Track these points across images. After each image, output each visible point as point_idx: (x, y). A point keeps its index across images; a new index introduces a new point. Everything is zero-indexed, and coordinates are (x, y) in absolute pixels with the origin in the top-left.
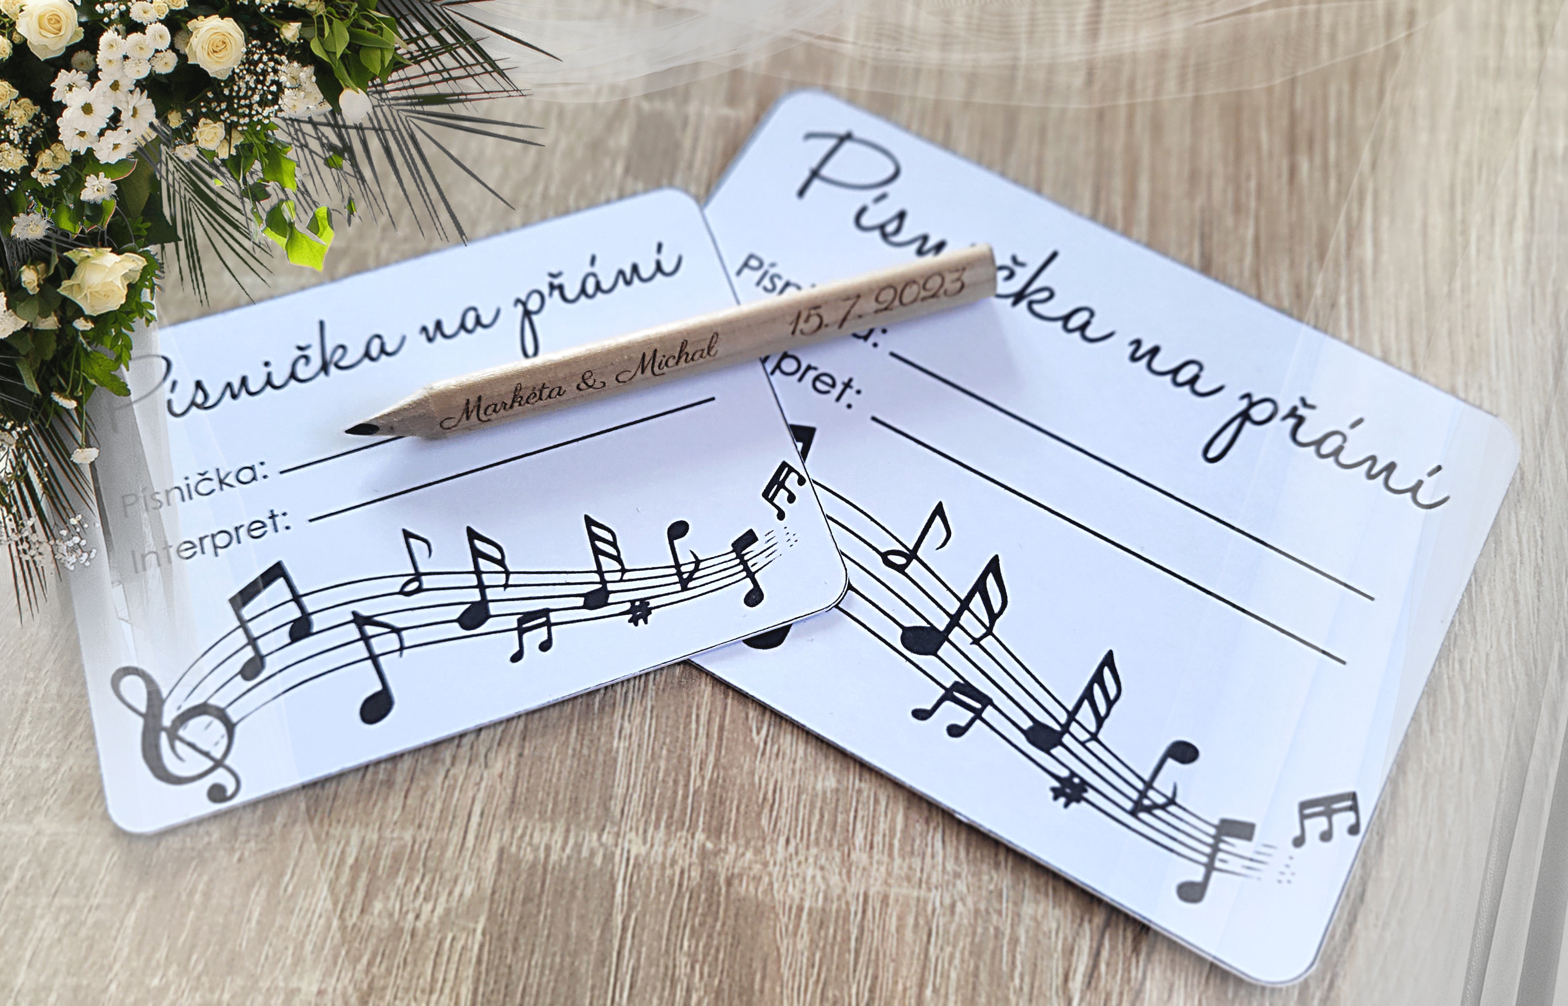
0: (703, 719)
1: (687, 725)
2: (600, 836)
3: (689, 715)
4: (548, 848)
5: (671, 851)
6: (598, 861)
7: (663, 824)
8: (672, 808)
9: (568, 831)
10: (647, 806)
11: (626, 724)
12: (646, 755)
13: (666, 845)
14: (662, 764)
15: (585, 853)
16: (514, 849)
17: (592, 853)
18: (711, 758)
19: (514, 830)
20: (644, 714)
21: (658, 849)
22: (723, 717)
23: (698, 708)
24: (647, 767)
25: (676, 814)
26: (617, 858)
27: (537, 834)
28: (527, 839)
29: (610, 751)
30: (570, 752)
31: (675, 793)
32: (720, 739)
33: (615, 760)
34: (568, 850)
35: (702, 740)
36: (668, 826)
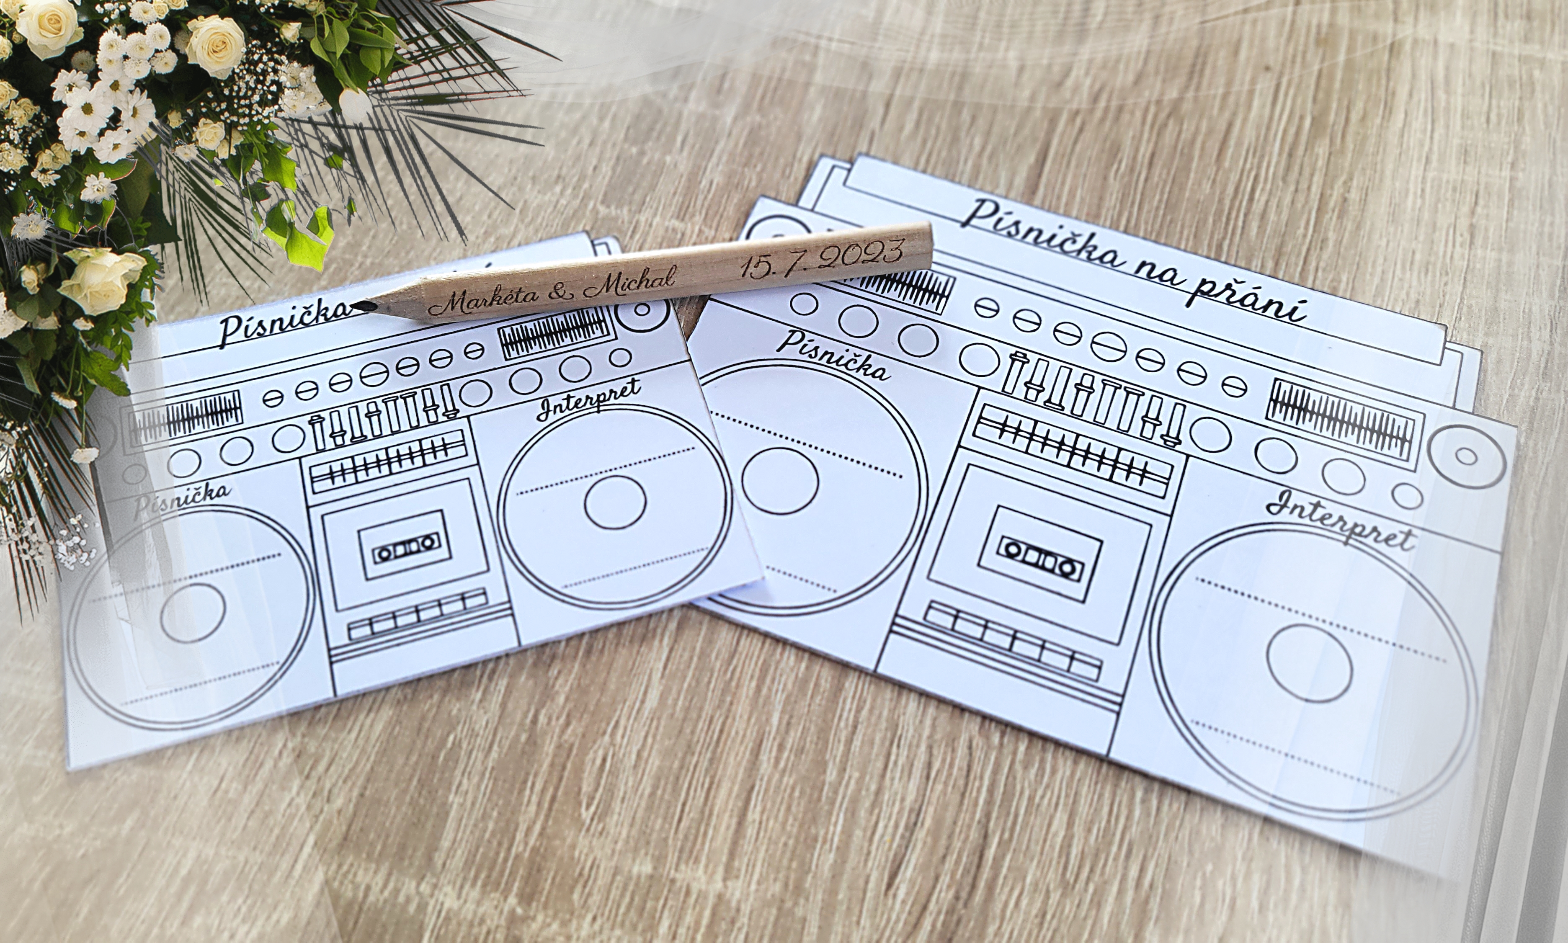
0: (538, 787)
1: (521, 791)
2: (418, 885)
3: (525, 782)
4: (368, 888)
5: (481, 910)
6: (412, 908)
7: (479, 883)
8: (491, 869)
9: (390, 874)
10: (468, 864)
11: (465, 781)
12: (477, 813)
13: (479, 903)
14: (491, 825)
15: (401, 899)
16: (336, 884)
17: (408, 900)
18: (538, 828)
19: (340, 866)
20: (483, 774)
21: (470, 906)
22: (556, 789)
23: (536, 776)
24: (475, 825)
25: (495, 874)
26: (430, 908)
27: (361, 873)
28: (350, 876)
29: (444, 804)
30: (408, 799)
31: (497, 854)
32: (550, 809)
33: (447, 814)
34: (386, 893)
35: (533, 808)
36: (484, 886)
